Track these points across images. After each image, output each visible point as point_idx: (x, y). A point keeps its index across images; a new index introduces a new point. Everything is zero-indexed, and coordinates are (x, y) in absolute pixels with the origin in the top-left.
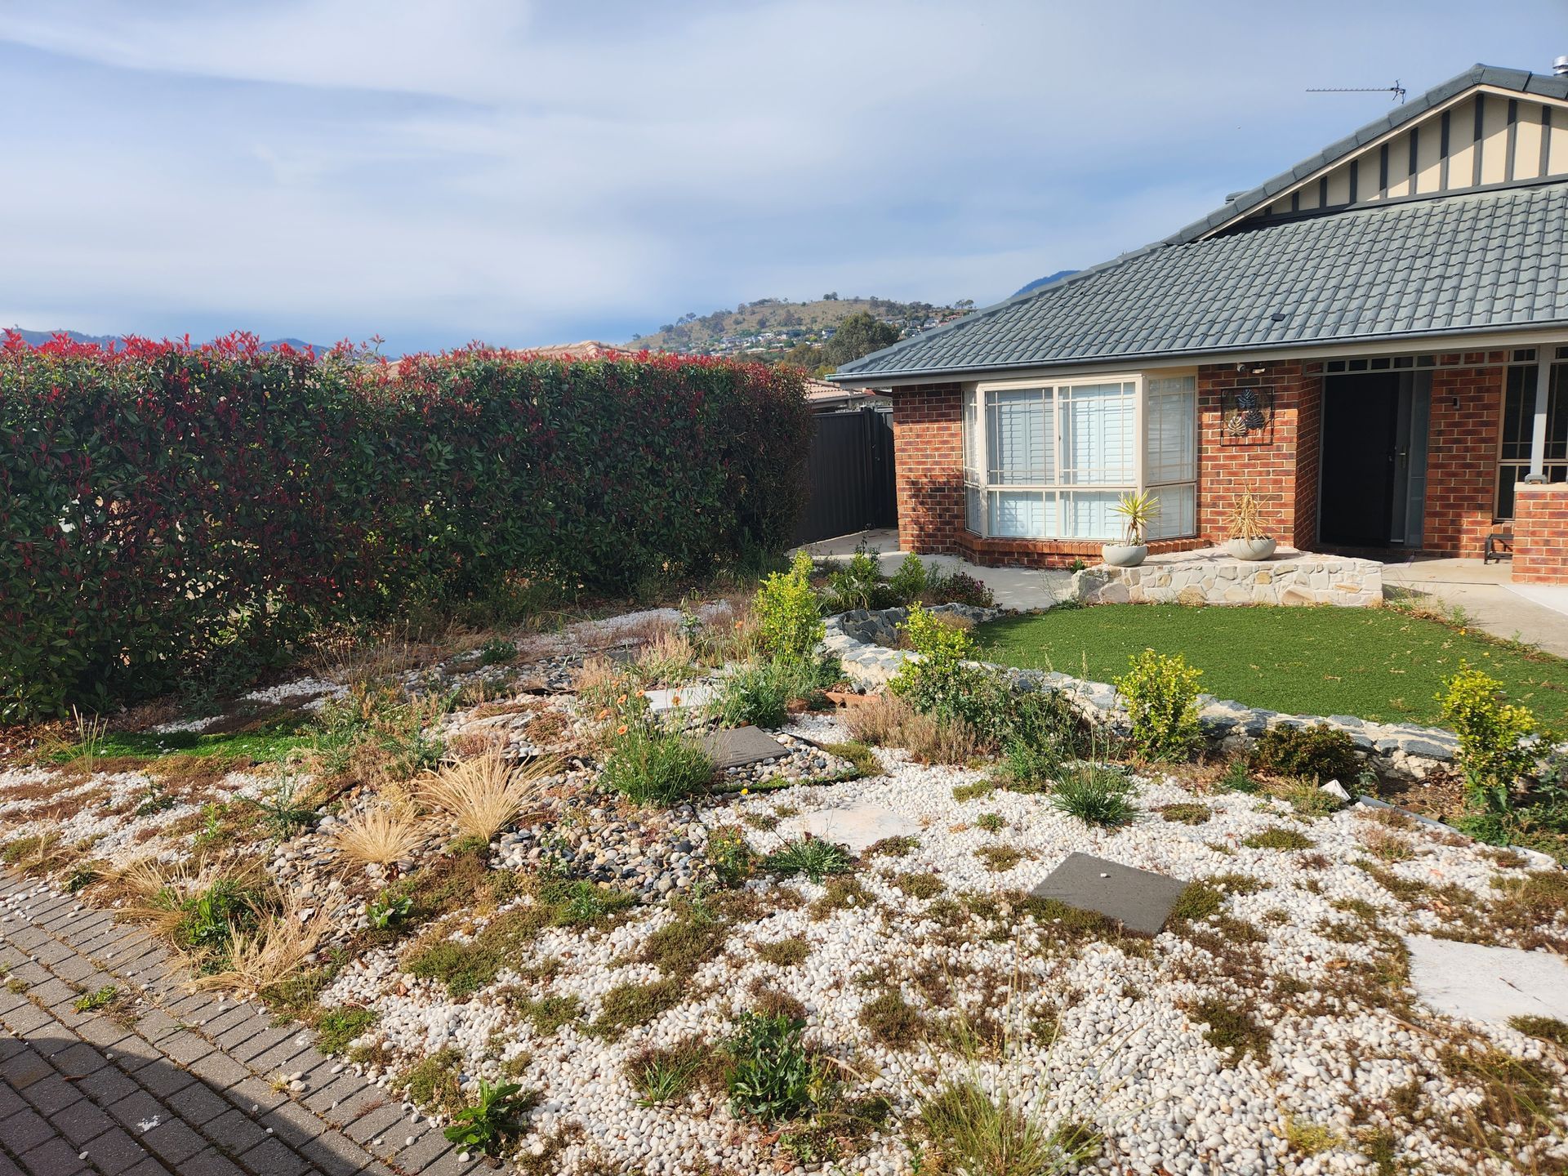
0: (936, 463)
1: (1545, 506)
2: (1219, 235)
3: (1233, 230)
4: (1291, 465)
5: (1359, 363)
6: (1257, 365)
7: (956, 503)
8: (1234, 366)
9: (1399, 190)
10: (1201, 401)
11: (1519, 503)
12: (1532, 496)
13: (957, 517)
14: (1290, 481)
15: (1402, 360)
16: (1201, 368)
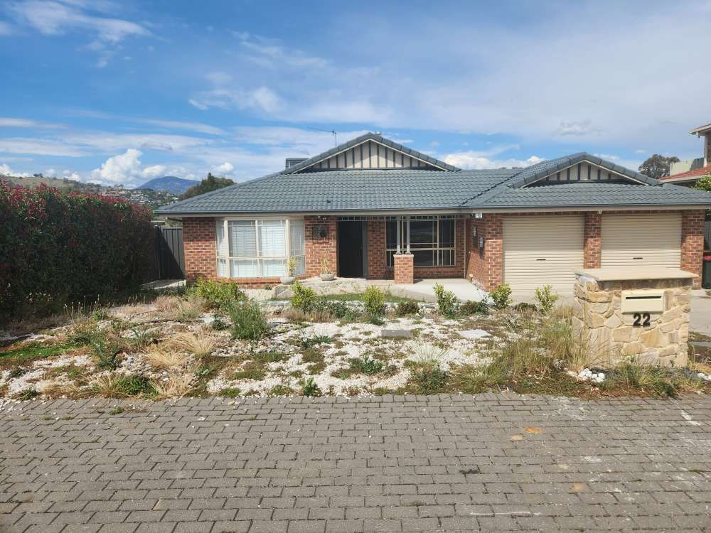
0: (204, 249)
1: (402, 261)
2: (299, 173)
3: (303, 172)
4: (335, 250)
5: (351, 218)
6: (323, 216)
7: (213, 265)
8: (317, 216)
9: (358, 165)
10: (306, 228)
11: (395, 260)
12: (399, 258)
13: (213, 271)
14: (335, 255)
15: (363, 217)
16: (305, 217)
